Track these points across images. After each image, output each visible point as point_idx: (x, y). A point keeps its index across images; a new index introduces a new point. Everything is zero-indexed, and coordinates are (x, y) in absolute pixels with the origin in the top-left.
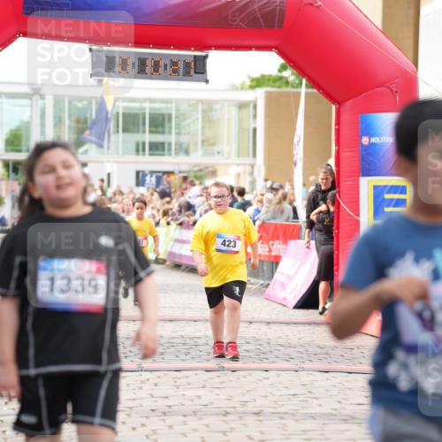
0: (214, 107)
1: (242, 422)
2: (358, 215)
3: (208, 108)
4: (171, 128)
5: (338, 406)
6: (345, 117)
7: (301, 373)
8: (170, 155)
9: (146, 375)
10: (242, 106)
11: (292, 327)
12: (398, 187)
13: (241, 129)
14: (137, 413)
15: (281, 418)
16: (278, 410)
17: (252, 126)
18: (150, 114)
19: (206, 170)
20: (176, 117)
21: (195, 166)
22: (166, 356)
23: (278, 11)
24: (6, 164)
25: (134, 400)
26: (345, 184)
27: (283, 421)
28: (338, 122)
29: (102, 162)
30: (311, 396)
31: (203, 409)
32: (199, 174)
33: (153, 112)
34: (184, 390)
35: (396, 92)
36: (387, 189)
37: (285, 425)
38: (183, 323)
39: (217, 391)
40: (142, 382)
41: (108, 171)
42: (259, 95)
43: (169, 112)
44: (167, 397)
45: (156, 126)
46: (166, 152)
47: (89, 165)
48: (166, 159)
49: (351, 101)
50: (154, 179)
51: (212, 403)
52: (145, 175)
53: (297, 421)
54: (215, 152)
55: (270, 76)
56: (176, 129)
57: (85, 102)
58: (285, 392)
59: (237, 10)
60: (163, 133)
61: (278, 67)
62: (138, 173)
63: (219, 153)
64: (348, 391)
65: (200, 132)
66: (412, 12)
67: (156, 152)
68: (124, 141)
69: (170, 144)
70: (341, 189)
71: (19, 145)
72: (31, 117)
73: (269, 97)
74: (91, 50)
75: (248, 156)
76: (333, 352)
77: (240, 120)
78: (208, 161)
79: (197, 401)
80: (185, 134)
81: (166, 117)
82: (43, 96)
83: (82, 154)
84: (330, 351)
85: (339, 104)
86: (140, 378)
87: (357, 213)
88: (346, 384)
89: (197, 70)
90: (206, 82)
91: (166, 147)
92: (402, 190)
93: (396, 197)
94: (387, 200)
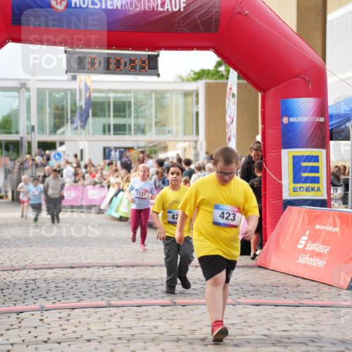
0: (165, 96)
1: (191, 346)
2: (281, 179)
3: (160, 97)
4: (130, 112)
5: (268, 332)
6: (269, 102)
7: (238, 307)
8: (130, 134)
9: (113, 310)
10: (187, 94)
12: (313, 156)
13: (186, 113)
14: (106, 341)
17: (195, 110)
18: (114, 102)
19: (159, 146)
20: (135, 104)
21: (150, 142)
22: (129, 295)
23: (214, 19)
25: (104, 330)
26: (270, 155)
28: (263, 106)
29: (76, 141)
30: (246, 325)
31: (160, 336)
32: (156, 148)
33: (116, 100)
34: (144, 321)
35: (309, 81)
36: (304, 158)
38: (143, 268)
39: (171, 322)
40: (111, 316)
41: (81, 148)
42: (200, 85)
43: (129, 100)
44: (130, 328)
45: (119, 111)
46: (127, 132)
47: (66, 143)
48: (127, 137)
49: (272, 90)
50: (117, 153)
51: (166, 332)
52: (110, 150)
54: (166, 131)
55: (209, 70)
56: (134, 113)
57: (62, 94)
59: (182, 18)
60: (125, 116)
61: (215, 64)
62: (105, 149)
63: (169, 132)
65: (154, 116)
66: (320, 18)
67: (119, 132)
68: (93, 124)
69: (130, 126)
70: (267, 159)
71: (10, 128)
72: (19, 106)
73: (208, 87)
74: (66, 52)
75: (192, 134)
76: (263, 290)
77: (186, 106)
78: (161, 138)
79: (155, 331)
80: (142, 117)
81: (127, 104)
82: (28, 90)
83: (60, 134)
84: (261, 289)
85: (264, 90)
86: (109, 313)
87: (280, 178)
88: (274, 315)
89: (151, 67)
90: (158, 75)
91: (127, 128)
92: (316, 159)
93: (311, 164)
94: (304, 167)
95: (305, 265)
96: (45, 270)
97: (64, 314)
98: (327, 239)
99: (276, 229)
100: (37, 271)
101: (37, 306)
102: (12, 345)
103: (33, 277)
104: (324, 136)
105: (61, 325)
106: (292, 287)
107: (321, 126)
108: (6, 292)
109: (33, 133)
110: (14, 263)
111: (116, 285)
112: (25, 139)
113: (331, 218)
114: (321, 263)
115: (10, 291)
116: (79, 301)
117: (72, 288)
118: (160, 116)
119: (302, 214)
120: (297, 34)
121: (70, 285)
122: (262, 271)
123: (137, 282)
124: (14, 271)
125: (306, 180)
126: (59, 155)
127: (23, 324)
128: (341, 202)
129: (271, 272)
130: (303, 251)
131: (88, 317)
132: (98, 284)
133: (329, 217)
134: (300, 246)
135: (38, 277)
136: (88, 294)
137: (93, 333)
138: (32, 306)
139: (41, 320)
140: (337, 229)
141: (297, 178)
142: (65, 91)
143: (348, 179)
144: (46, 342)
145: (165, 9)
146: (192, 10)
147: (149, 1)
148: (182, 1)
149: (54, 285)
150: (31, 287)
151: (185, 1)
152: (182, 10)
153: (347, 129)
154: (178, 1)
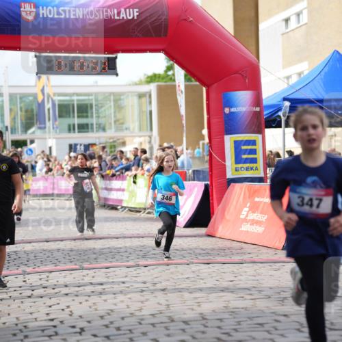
0: (122, 97)
1: (153, 295)
2: (225, 161)
3: (117, 99)
4: (92, 113)
5: (217, 283)
6: (212, 95)
7: (191, 265)
8: (93, 131)
9: (85, 272)
10: (141, 96)
11: (184, 239)
12: (251, 141)
13: (141, 112)
15: (180, 292)
16: (177, 287)
17: (149, 109)
18: (78, 105)
19: (118, 141)
20: (96, 105)
21: (110, 139)
22: (99, 260)
23: (163, 25)
26: (215, 141)
27: (181, 293)
28: (208, 99)
29: (45, 138)
30: (199, 278)
31: (127, 289)
32: (115, 144)
33: (79, 103)
35: (246, 77)
36: (243, 143)
37: (182, 296)
38: (109, 240)
39: (135, 279)
40: (84, 276)
41: (50, 145)
42: (152, 88)
43: (91, 102)
44: (102, 284)
45: (82, 112)
46: (90, 130)
47: (36, 141)
48: (90, 135)
49: (215, 85)
50: (82, 147)
51: (132, 286)
52: (76, 146)
53: (191, 293)
54: (124, 128)
55: (159, 75)
56: (96, 113)
58: (180, 277)
59: (136, 25)
60: (87, 117)
61: (165, 69)
62: (71, 146)
63: (126, 129)
64: (224, 274)
65: (113, 115)
67: (83, 130)
69: (92, 125)
70: (212, 144)
73: (160, 89)
74: (36, 56)
75: (147, 130)
76: (212, 252)
77: (140, 106)
78: (119, 134)
79: (122, 285)
80: (102, 117)
81: (89, 106)
82: (1, 95)
83: (30, 134)
84: (210, 252)
85: (208, 86)
86: (82, 274)
87: (224, 159)
88: (222, 270)
89: (110, 67)
90: (117, 75)
91: (90, 127)
92: (254, 143)
93: (249, 147)
94: (244, 150)
95: (247, 232)
96: (24, 244)
97: (44, 276)
98: (265, 209)
99: (222, 203)
100: (17, 245)
101: (20, 270)
102: (1, 300)
103: (15, 249)
104: (260, 123)
105: (41, 284)
106: (236, 250)
107: (257, 115)
109: (7, 133)
111: (86, 253)
113: (268, 191)
114: (260, 229)
116: (55, 266)
117: (49, 257)
118: (119, 116)
119: (243, 190)
120: (234, 37)
121: (47, 255)
122: (211, 239)
123: (105, 250)
125: (246, 161)
126: (31, 150)
129: (218, 239)
130: (245, 220)
131: (65, 277)
133: (266, 190)
134: (242, 217)
135: (19, 249)
136: (63, 260)
138: (16, 271)
139: (24, 281)
141: (238, 160)
142: (34, 95)
144: (29, 297)
145: (121, 18)
146: (144, 17)
147: (107, 11)
148: (136, 10)
149: (33, 255)
150: (13, 257)
151: (137, 10)
152: (135, 18)
153: (279, 116)
154: (131, 10)
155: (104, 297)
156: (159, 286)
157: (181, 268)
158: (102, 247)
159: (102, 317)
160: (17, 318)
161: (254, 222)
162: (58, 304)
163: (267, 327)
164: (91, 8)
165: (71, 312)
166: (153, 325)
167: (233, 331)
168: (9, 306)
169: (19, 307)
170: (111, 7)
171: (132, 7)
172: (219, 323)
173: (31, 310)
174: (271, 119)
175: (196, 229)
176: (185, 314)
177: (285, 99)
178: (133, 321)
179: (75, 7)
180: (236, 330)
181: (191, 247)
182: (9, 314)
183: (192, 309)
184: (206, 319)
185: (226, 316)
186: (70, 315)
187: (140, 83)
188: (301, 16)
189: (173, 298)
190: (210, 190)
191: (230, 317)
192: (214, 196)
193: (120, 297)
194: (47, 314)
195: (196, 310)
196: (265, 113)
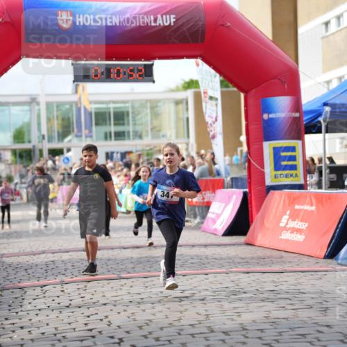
0: (159, 104)
1: (193, 305)
3: (154, 106)
4: (128, 121)
6: (251, 102)
7: (230, 274)
8: (129, 139)
9: (123, 281)
10: (177, 103)
12: (290, 147)
13: (178, 119)
14: (120, 304)
15: (219, 301)
17: (186, 116)
18: (114, 112)
19: (155, 149)
20: (132, 113)
21: (147, 146)
22: (136, 269)
23: (200, 31)
24: (14, 152)
25: (117, 296)
26: (254, 148)
28: (246, 105)
29: (81, 147)
31: (165, 299)
32: (150, 152)
33: (115, 110)
34: (151, 288)
35: (285, 82)
36: (282, 149)
37: (222, 305)
38: (147, 249)
40: (122, 286)
42: (189, 94)
43: (127, 109)
44: (139, 294)
45: (119, 120)
46: (126, 137)
47: (73, 149)
48: (126, 142)
49: (254, 91)
50: (119, 155)
52: (113, 154)
53: (230, 302)
54: (161, 135)
55: (196, 81)
56: (133, 121)
58: (220, 286)
59: (173, 32)
60: (123, 124)
62: (107, 154)
63: (163, 136)
65: (149, 123)
67: (119, 138)
68: (96, 132)
69: (129, 132)
70: (251, 151)
71: (23, 138)
72: (31, 118)
73: (196, 95)
74: (72, 64)
76: (251, 261)
77: (177, 113)
78: (155, 142)
79: (161, 295)
80: (139, 125)
81: (125, 114)
82: (38, 104)
83: (67, 142)
84: (249, 261)
85: (246, 92)
86: (119, 283)
87: (263, 167)
88: (262, 279)
89: (147, 74)
90: (154, 82)
91: (126, 134)
92: (293, 149)
93: (289, 154)
94: (283, 156)
95: (287, 241)
96: (62, 254)
97: (82, 285)
98: (305, 217)
99: (261, 211)
100: (55, 254)
101: (58, 280)
102: (40, 310)
103: (53, 259)
104: (300, 130)
105: (79, 294)
106: (276, 258)
107: (296, 121)
108: (30, 271)
109: (44, 141)
110: (34, 250)
111: (124, 262)
112: (36, 147)
113: (308, 199)
115: (33, 270)
118: (155, 123)
119: (283, 198)
120: (273, 41)
122: (250, 247)
123: (142, 260)
124: (34, 255)
125: (286, 168)
126: (67, 159)
127: (46, 294)
128: (316, 187)
130: (285, 228)
131: (103, 287)
132: (108, 263)
133: (306, 197)
135: (56, 259)
137: (107, 299)
138: (54, 281)
139: (62, 291)
140: (313, 208)
141: (277, 167)
142: (71, 104)
143: (321, 167)
144: (68, 307)
145: (158, 24)
146: (180, 24)
147: (143, 18)
148: (172, 16)
149: (70, 264)
150: (51, 267)
151: (174, 16)
152: (172, 24)
153: (320, 122)
154: (168, 16)
155: (142, 307)
156: (197, 296)
157: (220, 277)
158: (139, 256)
159: (140, 328)
160: (56, 328)
161: (293, 230)
162: (96, 314)
163: (309, 338)
164: (128, 15)
165: (109, 322)
166: (192, 335)
167: (274, 342)
168: (47, 316)
169: (58, 317)
170: (147, 13)
171: (169, 13)
172: (259, 334)
173: (69, 320)
174: (311, 124)
175: (234, 237)
176: (225, 324)
177: (325, 104)
178: (172, 331)
179: (112, 14)
180: (277, 341)
181: (230, 255)
182: (48, 324)
183: (232, 319)
184: (246, 329)
185: (267, 326)
186: (109, 325)
187: (177, 90)
188: (341, 19)
189: (213, 308)
190: (249, 198)
191: (271, 327)
192: (253, 203)
193: (159, 307)
194: (86, 324)
195: (235, 320)
196: (305, 118)
